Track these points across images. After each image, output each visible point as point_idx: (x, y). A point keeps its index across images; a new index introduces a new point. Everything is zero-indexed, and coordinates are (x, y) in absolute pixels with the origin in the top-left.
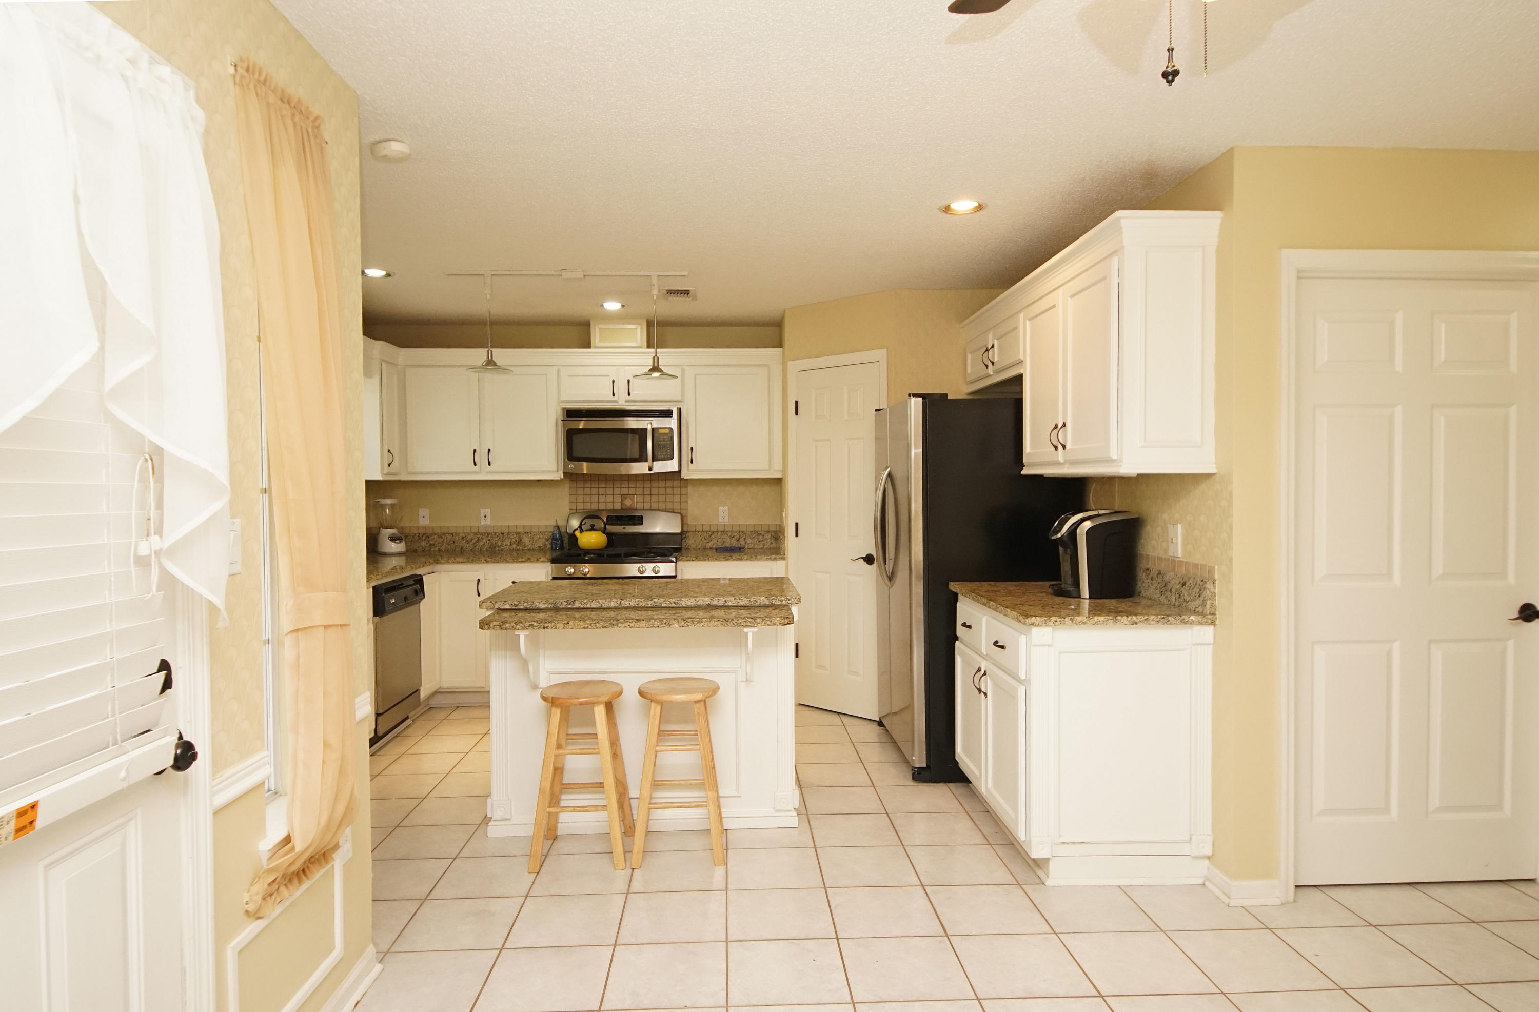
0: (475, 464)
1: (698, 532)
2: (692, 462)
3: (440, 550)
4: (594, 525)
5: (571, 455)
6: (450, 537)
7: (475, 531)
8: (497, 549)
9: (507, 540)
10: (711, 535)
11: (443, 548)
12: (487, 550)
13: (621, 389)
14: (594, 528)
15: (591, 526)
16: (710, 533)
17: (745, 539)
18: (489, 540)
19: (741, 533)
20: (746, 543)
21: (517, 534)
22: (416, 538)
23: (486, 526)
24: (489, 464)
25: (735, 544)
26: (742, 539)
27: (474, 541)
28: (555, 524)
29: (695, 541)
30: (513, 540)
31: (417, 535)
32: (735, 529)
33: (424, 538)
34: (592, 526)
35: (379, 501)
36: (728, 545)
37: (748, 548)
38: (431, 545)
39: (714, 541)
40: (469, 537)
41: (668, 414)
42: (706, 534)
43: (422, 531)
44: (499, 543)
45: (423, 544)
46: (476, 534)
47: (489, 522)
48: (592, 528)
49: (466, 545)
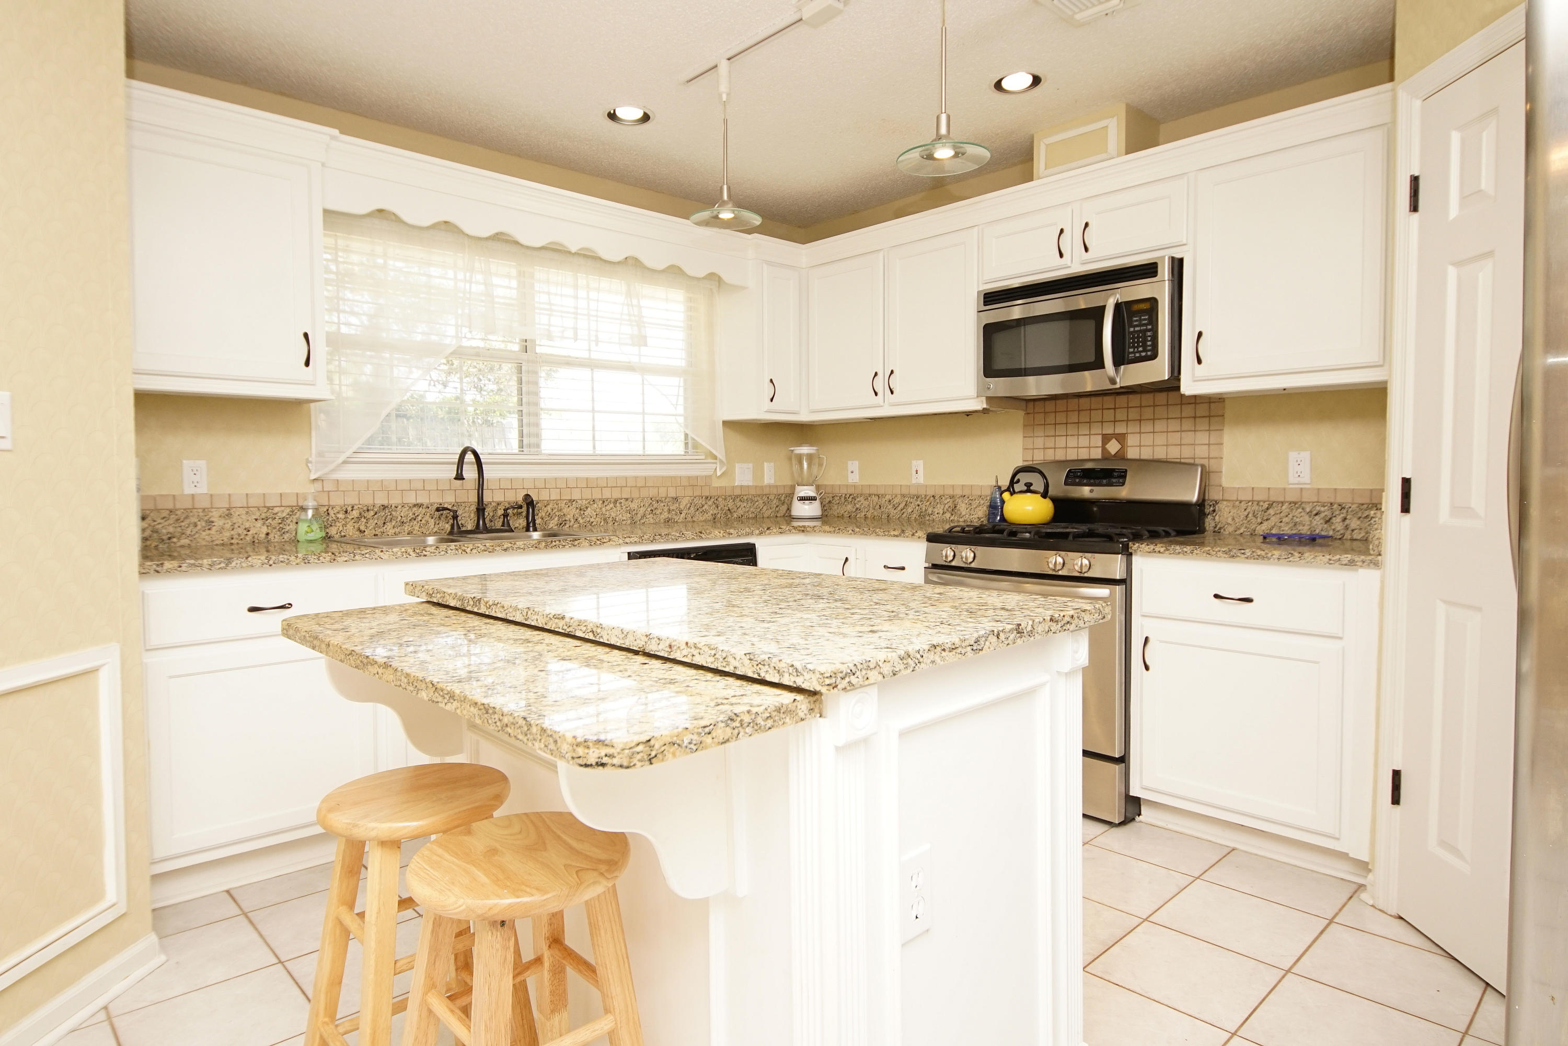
0: (876, 394)
1: (1241, 502)
2: (1199, 361)
3: (866, 517)
4: (1031, 484)
5: (990, 370)
6: (876, 499)
7: (905, 491)
8: (928, 518)
9: (938, 506)
10: (1268, 509)
11: (869, 515)
12: (916, 520)
13: (1072, 243)
14: (1032, 488)
15: (1026, 485)
16: (1266, 505)
17: (1345, 519)
18: (919, 505)
19: (1335, 506)
20: (1347, 527)
21: (952, 497)
22: (843, 499)
23: (918, 486)
24: (892, 392)
25: (1318, 525)
26: (1339, 519)
27: (902, 506)
28: (994, 484)
29: (1233, 519)
30: (947, 506)
31: (844, 495)
32: (1325, 498)
33: (850, 499)
34: (1029, 485)
35: (793, 451)
36: (1305, 530)
37: (1352, 540)
38: (857, 509)
39: (1274, 520)
40: (896, 501)
41: (1148, 270)
42: (1255, 507)
43: (851, 491)
44: (930, 511)
45: (850, 507)
46: (903, 496)
47: (920, 479)
48: (1029, 489)
49: (893, 512)
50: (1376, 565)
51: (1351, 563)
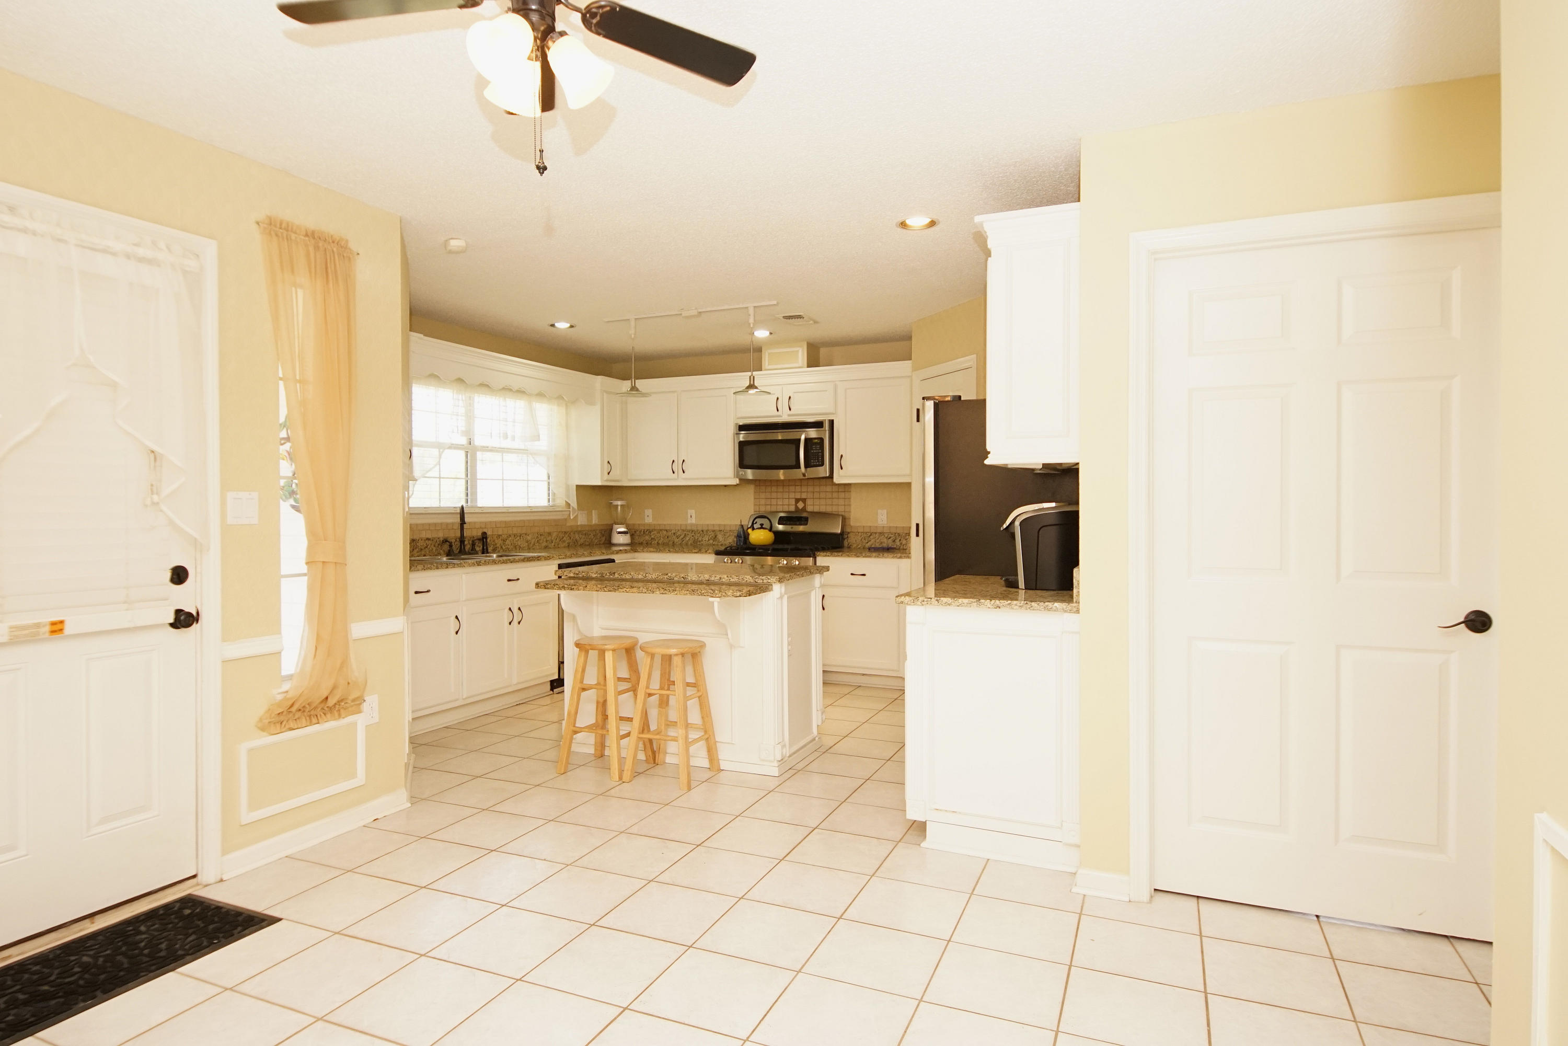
0: (674, 473)
1: (859, 533)
2: (842, 468)
3: (658, 544)
4: (763, 525)
5: (743, 464)
6: (665, 533)
7: (683, 528)
8: (699, 543)
9: (706, 536)
10: (870, 536)
11: (660, 542)
12: (691, 544)
13: (784, 405)
14: (763, 526)
15: (761, 525)
16: (869, 534)
17: (900, 540)
18: (693, 536)
19: (897, 534)
20: (901, 544)
21: (714, 531)
22: (642, 533)
23: (692, 525)
24: (684, 472)
25: (890, 543)
26: (898, 540)
27: (682, 537)
28: (740, 524)
29: (856, 541)
30: (711, 536)
31: (643, 530)
32: (893, 531)
33: (647, 532)
34: (762, 525)
35: (611, 503)
36: (885, 545)
37: (903, 549)
38: (652, 539)
39: (873, 541)
40: (679, 533)
41: (818, 425)
42: (865, 535)
43: (647, 528)
44: (700, 539)
45: (647, 538)
46: (683, 531)
47: (693, 521)
48: (762, 527)
49: (676, 540)
50: (909, 557)
51: (900, 557)
